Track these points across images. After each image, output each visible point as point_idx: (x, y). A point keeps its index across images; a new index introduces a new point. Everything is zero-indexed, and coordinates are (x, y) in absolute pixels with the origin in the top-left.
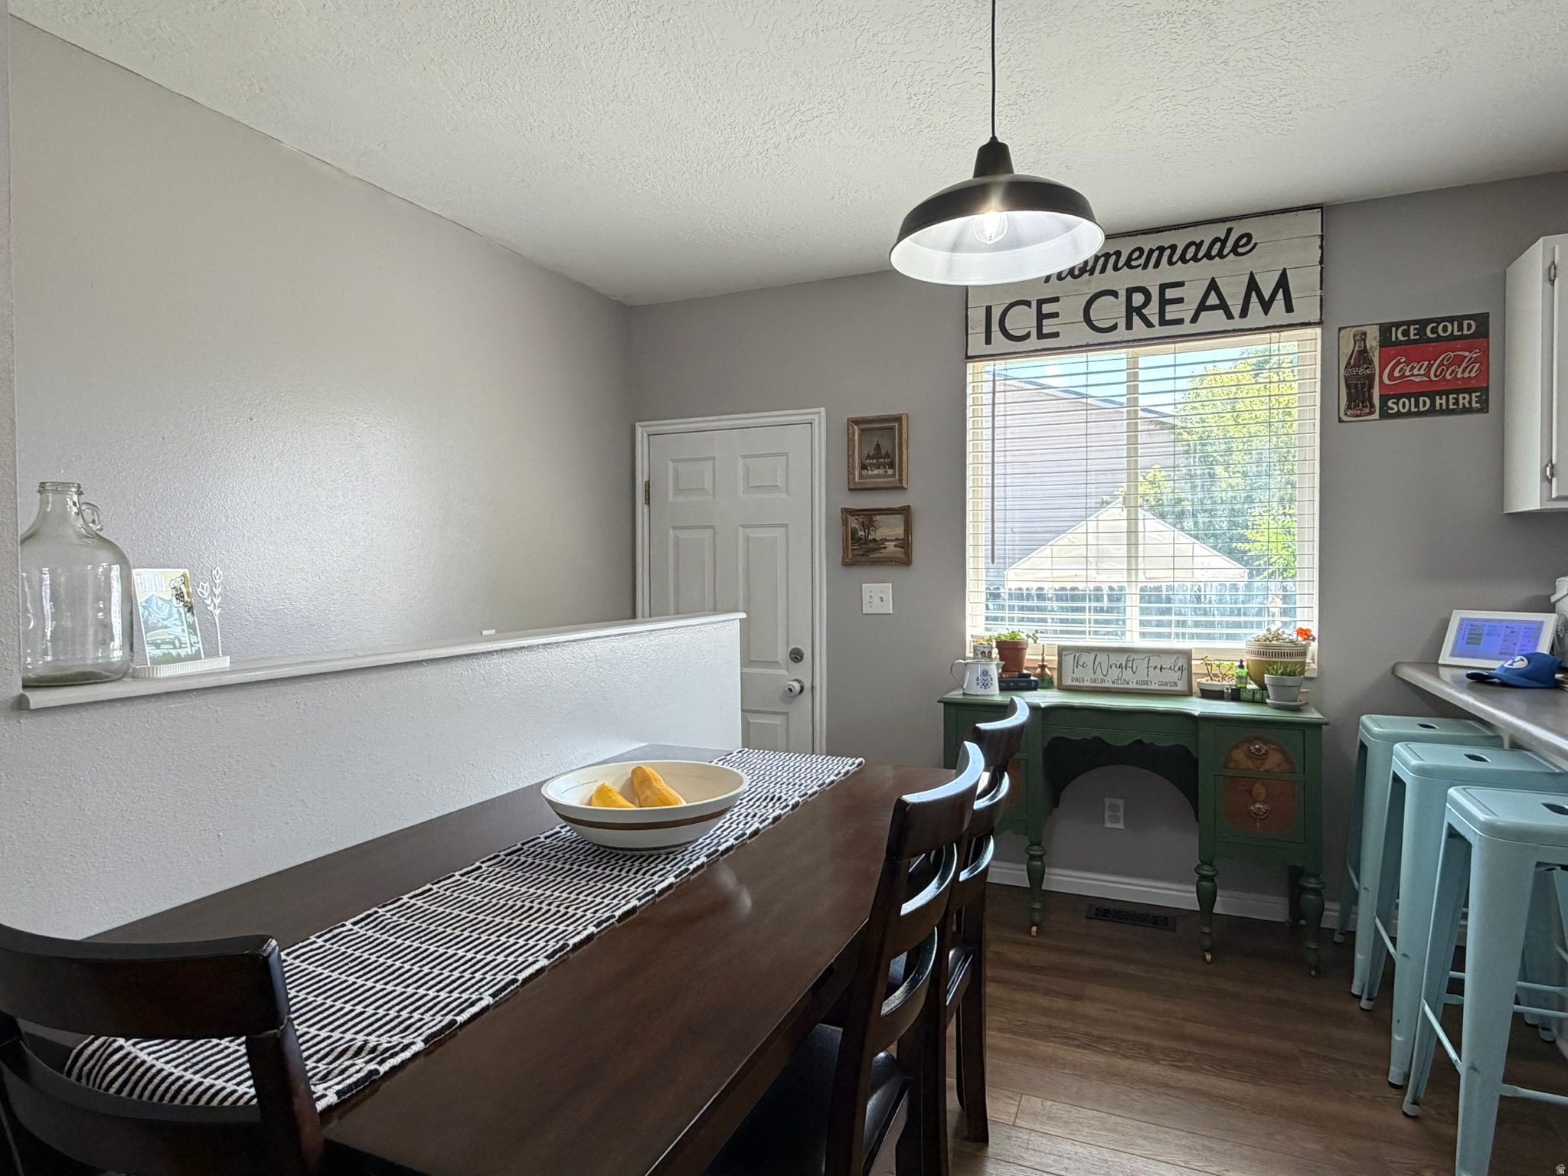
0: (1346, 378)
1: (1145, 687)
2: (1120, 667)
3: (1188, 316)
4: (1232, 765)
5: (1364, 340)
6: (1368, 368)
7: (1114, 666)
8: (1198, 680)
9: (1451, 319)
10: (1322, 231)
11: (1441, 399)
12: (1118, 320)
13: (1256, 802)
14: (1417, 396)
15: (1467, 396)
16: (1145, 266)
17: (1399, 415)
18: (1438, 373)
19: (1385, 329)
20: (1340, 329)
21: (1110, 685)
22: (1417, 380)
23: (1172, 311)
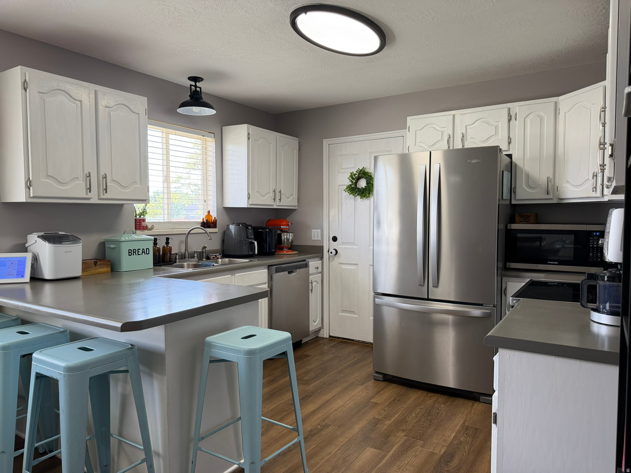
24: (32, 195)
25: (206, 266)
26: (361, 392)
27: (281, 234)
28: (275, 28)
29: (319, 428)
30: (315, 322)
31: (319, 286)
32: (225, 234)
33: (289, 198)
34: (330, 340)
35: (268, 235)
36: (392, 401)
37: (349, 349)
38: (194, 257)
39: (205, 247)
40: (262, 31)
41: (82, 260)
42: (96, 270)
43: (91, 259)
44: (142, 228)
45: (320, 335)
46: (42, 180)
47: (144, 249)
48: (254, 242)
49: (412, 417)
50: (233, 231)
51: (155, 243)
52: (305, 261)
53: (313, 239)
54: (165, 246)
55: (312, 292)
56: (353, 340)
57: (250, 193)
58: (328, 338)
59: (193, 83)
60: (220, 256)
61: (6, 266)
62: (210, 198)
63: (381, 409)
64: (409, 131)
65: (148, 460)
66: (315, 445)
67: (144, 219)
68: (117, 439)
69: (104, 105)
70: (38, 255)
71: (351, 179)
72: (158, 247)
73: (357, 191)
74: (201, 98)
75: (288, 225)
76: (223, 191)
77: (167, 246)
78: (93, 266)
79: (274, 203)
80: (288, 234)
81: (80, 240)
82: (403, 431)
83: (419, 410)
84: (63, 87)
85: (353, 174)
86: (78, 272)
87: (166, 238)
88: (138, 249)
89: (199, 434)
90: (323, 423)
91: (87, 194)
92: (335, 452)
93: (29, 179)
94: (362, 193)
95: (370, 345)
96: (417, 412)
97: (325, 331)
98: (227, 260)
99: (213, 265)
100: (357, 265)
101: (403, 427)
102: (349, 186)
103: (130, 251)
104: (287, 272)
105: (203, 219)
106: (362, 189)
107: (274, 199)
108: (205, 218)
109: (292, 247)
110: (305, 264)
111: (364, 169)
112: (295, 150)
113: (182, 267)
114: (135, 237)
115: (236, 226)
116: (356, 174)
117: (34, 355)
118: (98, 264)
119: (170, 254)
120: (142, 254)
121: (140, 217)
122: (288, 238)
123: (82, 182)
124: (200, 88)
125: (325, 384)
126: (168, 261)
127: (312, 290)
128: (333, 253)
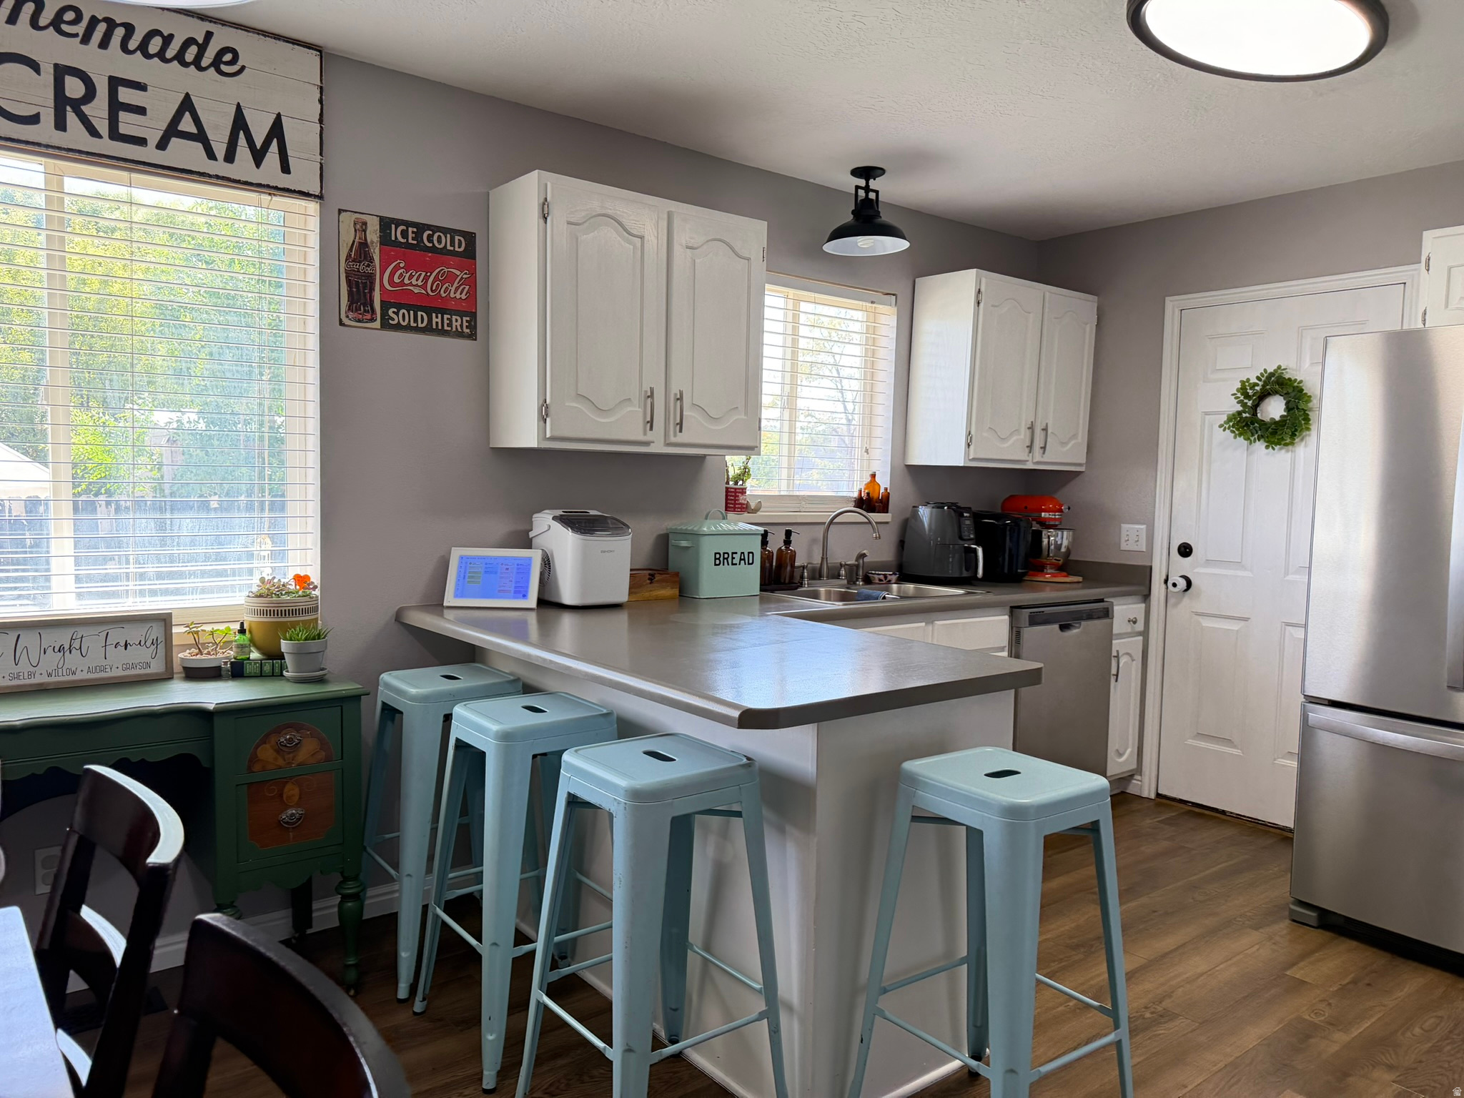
0: (346, 272)
1: (103, 675)
2: (61, 649)
3: (154, 138)
4: (257, 767)
5: (365, 231)
6: (368, 266)
7: (50, 651)
8: (181, 655)
9: (445, 231)
10: (321, 80)
11: (437, 317)
12: (41, 110)
13: (287, 807)
14: (415, 308)
15: (459, 318)
16: (86, 39)
17: (398, 327)
18: (434, 288)
19: (386, 224)
20: (340, 211)
21: (45, 679)
22: (416, 291)
23: (128, 123)
24: (548, 436)
25: (868, 598)
26: (1257, 947)
27: (1040, 533)
28: (1084, 33)
29: (1149, 1018)
30: (1120, 755)
31: (1137, 665)
32: (907, 526)
33: (1064, 444)
34: (1159, 805)
35: (1008, 533)
36: (1348, 983)
37: (1210, 834)
38: (838, 576)
39: (864, 556)
40: (1050, 44)
41: (631, 570)
42: (651, 591)
43: (642, 567)
44: (738, 508)
45: (1132, 789)
46: (567, 404)
47: (743, 553)
48: (975, 548)
49: (1414, 1035)
50: (926, 521)
51: (764, 543)
52: (1102, 601)
53: (1124, 546)
54: (783, 548)
55: (1116, 681)
56: (1223, 812)
57: (973, 433)
58: (1153, 798)
59: (862, 183)
60: (894, 578)
61: (496, 573)
62: (877, 443)
63: (1317, 999)
64: (1428, 270)
65: (771, 1014)
66: (1142, 1058)
67: (743, 489)
68: (699, 956)
69: (684, 243)
70: (552, 555)
71: (1242, 398)
72: (768, 551)
73: (1258, 429)
74: (878, 214)
75: (1060, 511)
76: (906, 429)
77: (787, 548)
78: (647, 584)
79: (1028, 456)
80: (1060, 533)
81: (628, 527)
82: (1391, 1068)
83: (1432, 1020)
84: (610, 209)
85: (1247, 384)
86: (622, 595)
87: (786, 530)
88: (733, 553)
89: (882, 976)
90: (1158, 1007)
91: (645, 434)
92: (1196, 1084)
93: (546, 402)
94: (1271, 434)
95: (1271, 830)
96: (1427, 1024)
97: (1146, 780)
98: (911, 587)
99: (884, 598)
100: (1246, 619)
101: (1389, 1058)
102: (1233, 415)
103: (718, 556)
104: (1056, 627)
105: (860, 491)
106: (1271, 424)
107: (1030, 447)
108: (865, 489)
109: (1067, 565)
110: (1104, 608)
111: (1279, 371)
112: (1088, 326)
113: (815, 595)
114: (725, 526)
115: (934, 509)
116: (1258, 385)
117: (565, 757)
118: (656, 579)
119: (793, 566)
120: (740, 564)
121: (736, 483)
122: (1059, 543)
123: (637, 409)
124: (877, 192)
125: (1155, 912)
126: (787, 581)
127: (1117, 675)
128: (1178, 586)
